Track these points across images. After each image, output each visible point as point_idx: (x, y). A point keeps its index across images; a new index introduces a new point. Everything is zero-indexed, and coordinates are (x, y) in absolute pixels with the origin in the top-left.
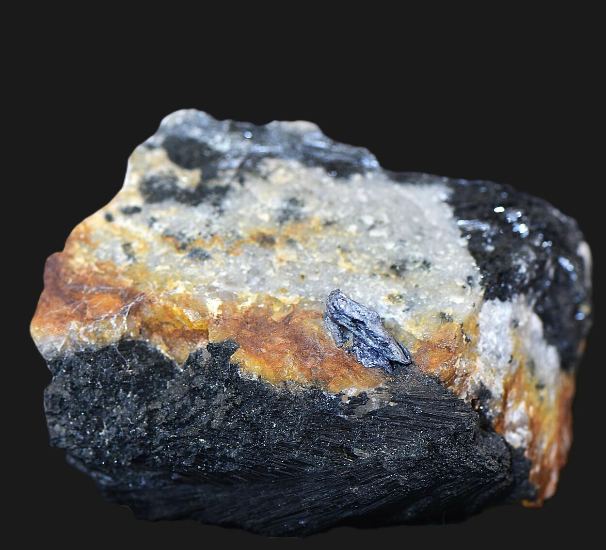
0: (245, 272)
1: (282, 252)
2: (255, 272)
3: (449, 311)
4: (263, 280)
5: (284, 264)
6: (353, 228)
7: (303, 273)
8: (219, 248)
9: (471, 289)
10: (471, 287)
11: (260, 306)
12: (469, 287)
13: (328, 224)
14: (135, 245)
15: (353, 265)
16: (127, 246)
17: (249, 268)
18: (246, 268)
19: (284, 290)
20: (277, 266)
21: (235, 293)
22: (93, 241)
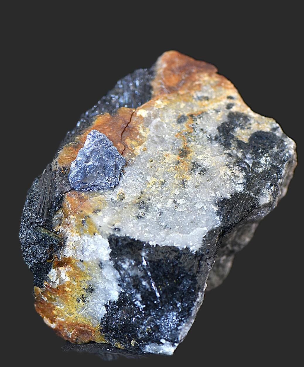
0: (164, 136)
1: (172, 157)
2: (162, 141)
3: (100, 214)
4: (156, 143)
5: (164, 156)
6: (177, 192)
7: (154, 162)
8: (184, 129)
9: (112, 229)
10: (113, 229)
11: (138, 136)
12: (113, 228)
13: (184, 182)
14: (206, 102)
15: (152, 186)
16: (207, 99)
17: (166, 138)
18: (167, 137)
19: (145, 149)
20: (164, 153)
21: (149, 126)
22: (218, 88)
